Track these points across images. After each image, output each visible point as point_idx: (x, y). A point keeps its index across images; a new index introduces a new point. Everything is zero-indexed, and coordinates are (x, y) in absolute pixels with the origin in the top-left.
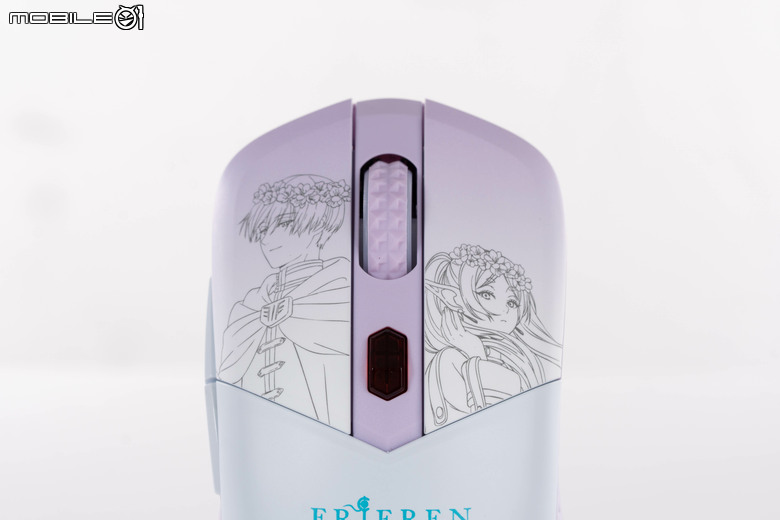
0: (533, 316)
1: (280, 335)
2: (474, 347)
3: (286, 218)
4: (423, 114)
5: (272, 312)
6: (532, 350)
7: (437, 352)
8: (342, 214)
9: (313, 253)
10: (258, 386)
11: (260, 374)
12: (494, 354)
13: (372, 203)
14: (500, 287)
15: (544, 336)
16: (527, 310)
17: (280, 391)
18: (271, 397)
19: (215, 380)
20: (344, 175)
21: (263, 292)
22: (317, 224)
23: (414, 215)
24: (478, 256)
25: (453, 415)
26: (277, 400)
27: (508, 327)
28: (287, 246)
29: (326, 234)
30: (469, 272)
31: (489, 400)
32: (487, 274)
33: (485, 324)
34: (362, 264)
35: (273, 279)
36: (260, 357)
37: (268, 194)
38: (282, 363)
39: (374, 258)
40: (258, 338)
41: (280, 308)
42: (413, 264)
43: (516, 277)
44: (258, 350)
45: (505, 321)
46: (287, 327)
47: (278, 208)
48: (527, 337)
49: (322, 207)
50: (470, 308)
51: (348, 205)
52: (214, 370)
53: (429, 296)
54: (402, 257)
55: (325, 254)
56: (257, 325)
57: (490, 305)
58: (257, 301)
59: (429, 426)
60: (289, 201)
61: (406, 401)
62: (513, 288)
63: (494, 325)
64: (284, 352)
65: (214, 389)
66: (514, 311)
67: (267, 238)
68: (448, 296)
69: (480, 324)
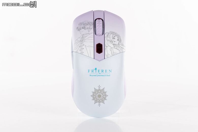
0: (121, 42)
1: (83, 44)
2: (112, 46)
3: (84, 27)
4: (104, 12)
5: (82, 41)
6: (121, 47)
7: (107, 47)
8: (92, 27)
9: (88, 32)
10: (80, 52)
11: (80, 50)
12: (115, 47)
13: (97, 25)
14: (116, 38)
15: (123, 45)
16: (120, 41)
17: (83, 53)
18: (82, 53)
19: (73, 52)
20: (92, 21)
21: (80, 38)
22: (88, 28)
23: (103, 27)
24: (113, 33)
25: (109, 56)
26: (83, 54)
27: (117, 43)
28: (84, 31)
29: (90, 30)
30: (111, 35)
31: (114, 54)
32: (114, 36)
33: (114, 43)
34: (95, 34)
35: (82, 36)
36: (80, 48)
37: (81, 24)
38: (83, 48)
39: (97, 33)
40: (80, 45)
41: (83, 40)
42: (103, 34)
43: (118, 36)
44: (80, 47)
45: (117, 42)
46: (84, 43)
47: (82, 26)
48: (120, 45)
49: (89, 26)
50: (112, 40)
51: (93, 25)
52: (73, 50)
53: (105, 38)
54: (101, 33)
55: (90, 33)
56: (79, 43)
57: (114, 40)
58: (79, 40)
59: (106, 58)
60: (84, 25)
61: (102, 54)
62: (118, 38)
63: (115, 43)
64: (84, 47)
65: (73, 53)
66: (118, 41)
67: (81, 30)
68: (108, 39)
69: (113, 43)
